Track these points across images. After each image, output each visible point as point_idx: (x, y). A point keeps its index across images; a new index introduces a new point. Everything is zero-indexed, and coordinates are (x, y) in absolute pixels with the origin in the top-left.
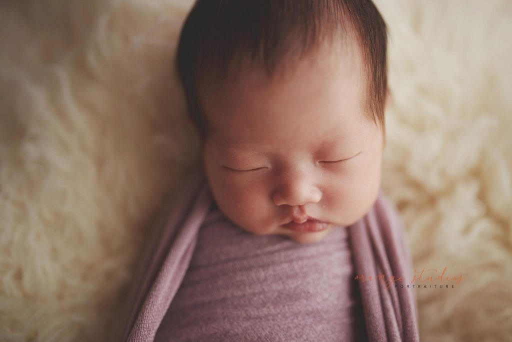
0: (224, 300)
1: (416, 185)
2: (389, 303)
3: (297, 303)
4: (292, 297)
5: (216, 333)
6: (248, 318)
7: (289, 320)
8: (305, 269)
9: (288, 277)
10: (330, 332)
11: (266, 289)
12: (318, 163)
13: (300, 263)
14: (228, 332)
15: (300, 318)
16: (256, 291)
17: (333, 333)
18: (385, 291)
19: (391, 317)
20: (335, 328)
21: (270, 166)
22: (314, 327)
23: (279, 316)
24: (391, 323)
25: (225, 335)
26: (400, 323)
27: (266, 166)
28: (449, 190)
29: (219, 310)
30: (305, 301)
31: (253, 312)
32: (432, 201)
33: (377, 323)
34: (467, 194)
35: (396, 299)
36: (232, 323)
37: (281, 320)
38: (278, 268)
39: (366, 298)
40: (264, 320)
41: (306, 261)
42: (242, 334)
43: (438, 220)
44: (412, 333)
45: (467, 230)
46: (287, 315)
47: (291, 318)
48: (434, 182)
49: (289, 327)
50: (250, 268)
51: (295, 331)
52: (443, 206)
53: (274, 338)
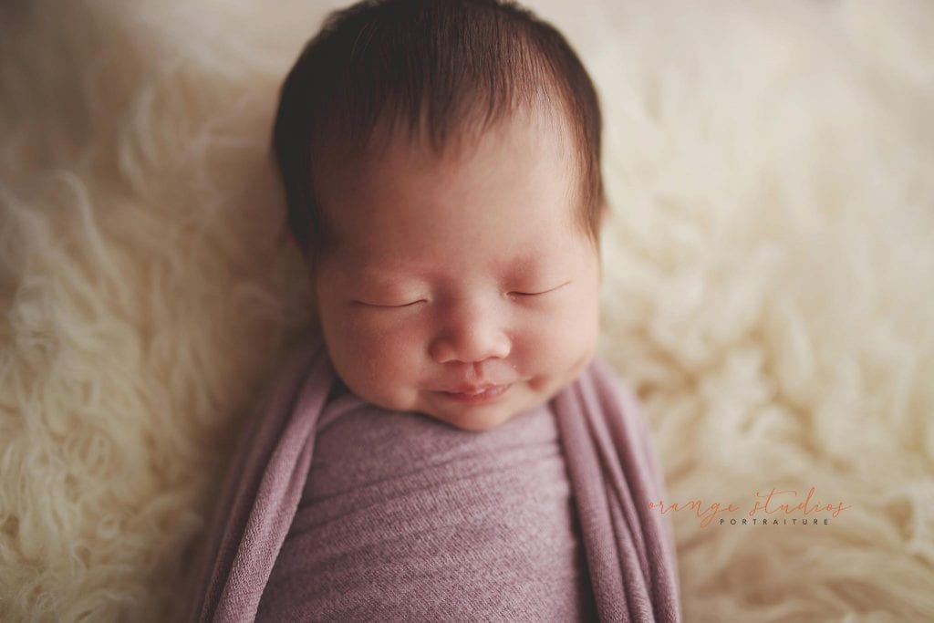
0: (367, 549)
1: (665, 357)
2: (628, 544)
3: (488, 544)
4: (479, 535)
5: (358, 607)
6: (410, 577)
7: (478, 576)
8: (498, 489)
9: (471, 502)
10: (543, 593)
11: (436, 525)
12: (505, 294)
13: (488, 478)
14: (379, 604)
15: (495, 572)
16: (421, 529)
17: (548, 595)
18: (621, 524)
19: (632, 566)
20: (550, 587)
21: (430, 298)
22: (518, 586)
23: (462, 569)
24: (631, 575)
25: (374, 610)
26: (647, 573)
27: (425, 298)
28: (716, 365)
29: (362, 570)
30: (500, 541)
31: (418, 566)
32: (690, 382)
33: (611, 577)
34: (744, 368)
35: (639, 535)
36: (385, 587)
37: (464, 577)
38: (453, 489)
39: (592, 535)
40: (436, 578)
41: (498, 476)
42: (402, 605)
43: (702, 411)
44: (665, 588)
45: (746, 426)
46: (475, 567)
47: (481, 572)
48: (692, 351)
49: (478, 590)
50: (407, 492)
51: (488, 595)
52: (709, 388)
53: (455, 609)
